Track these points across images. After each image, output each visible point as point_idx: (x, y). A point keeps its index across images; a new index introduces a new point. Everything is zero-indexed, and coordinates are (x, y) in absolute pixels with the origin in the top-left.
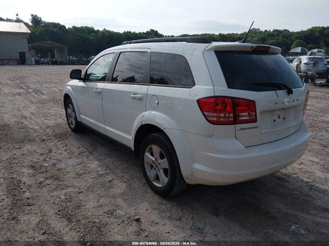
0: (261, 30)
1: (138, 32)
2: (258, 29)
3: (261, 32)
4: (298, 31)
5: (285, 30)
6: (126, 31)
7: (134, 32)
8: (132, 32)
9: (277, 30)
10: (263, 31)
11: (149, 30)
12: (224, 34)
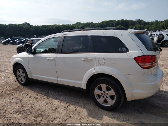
0: (81, 23)
1: (17, 24)
2: (80, 22)
3: (81, 24)
4: (97, 23)
5: (92, 23)
6: (10, 24)
7: (15, 24)
8: (14, 24)
9: (88, 23)
10: (82, 23)
11: (24, 23)
12: (65, 25)
